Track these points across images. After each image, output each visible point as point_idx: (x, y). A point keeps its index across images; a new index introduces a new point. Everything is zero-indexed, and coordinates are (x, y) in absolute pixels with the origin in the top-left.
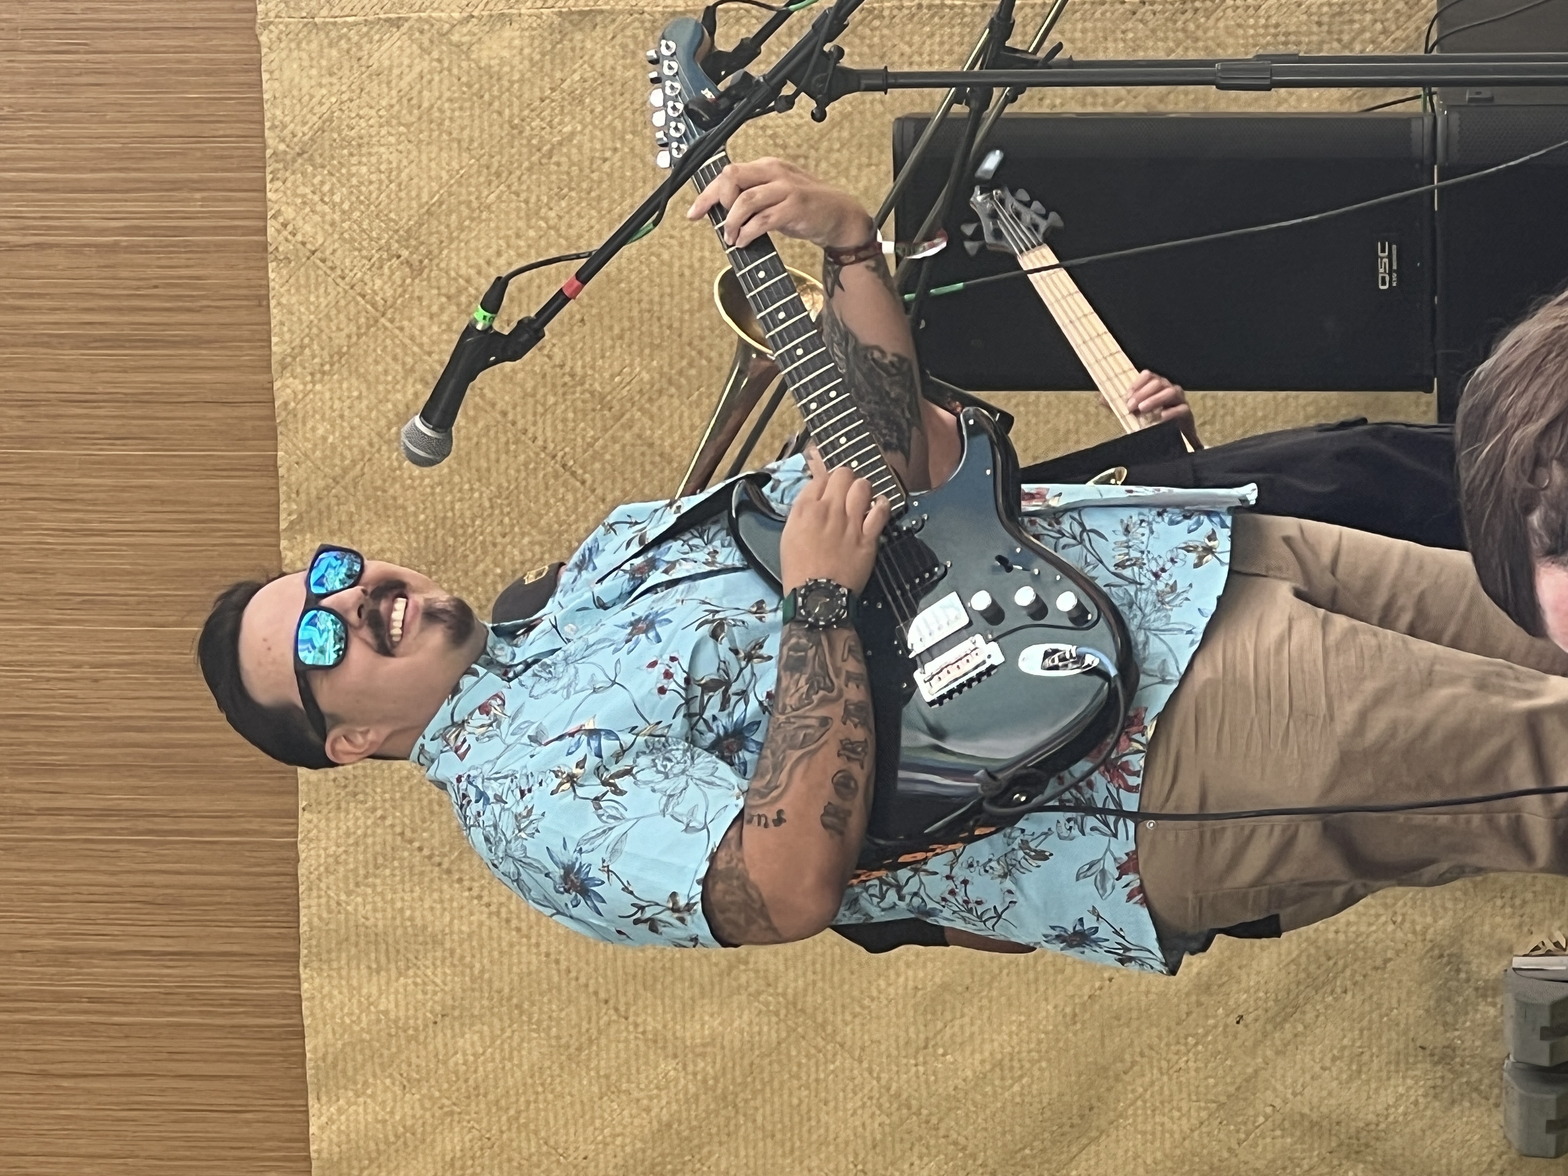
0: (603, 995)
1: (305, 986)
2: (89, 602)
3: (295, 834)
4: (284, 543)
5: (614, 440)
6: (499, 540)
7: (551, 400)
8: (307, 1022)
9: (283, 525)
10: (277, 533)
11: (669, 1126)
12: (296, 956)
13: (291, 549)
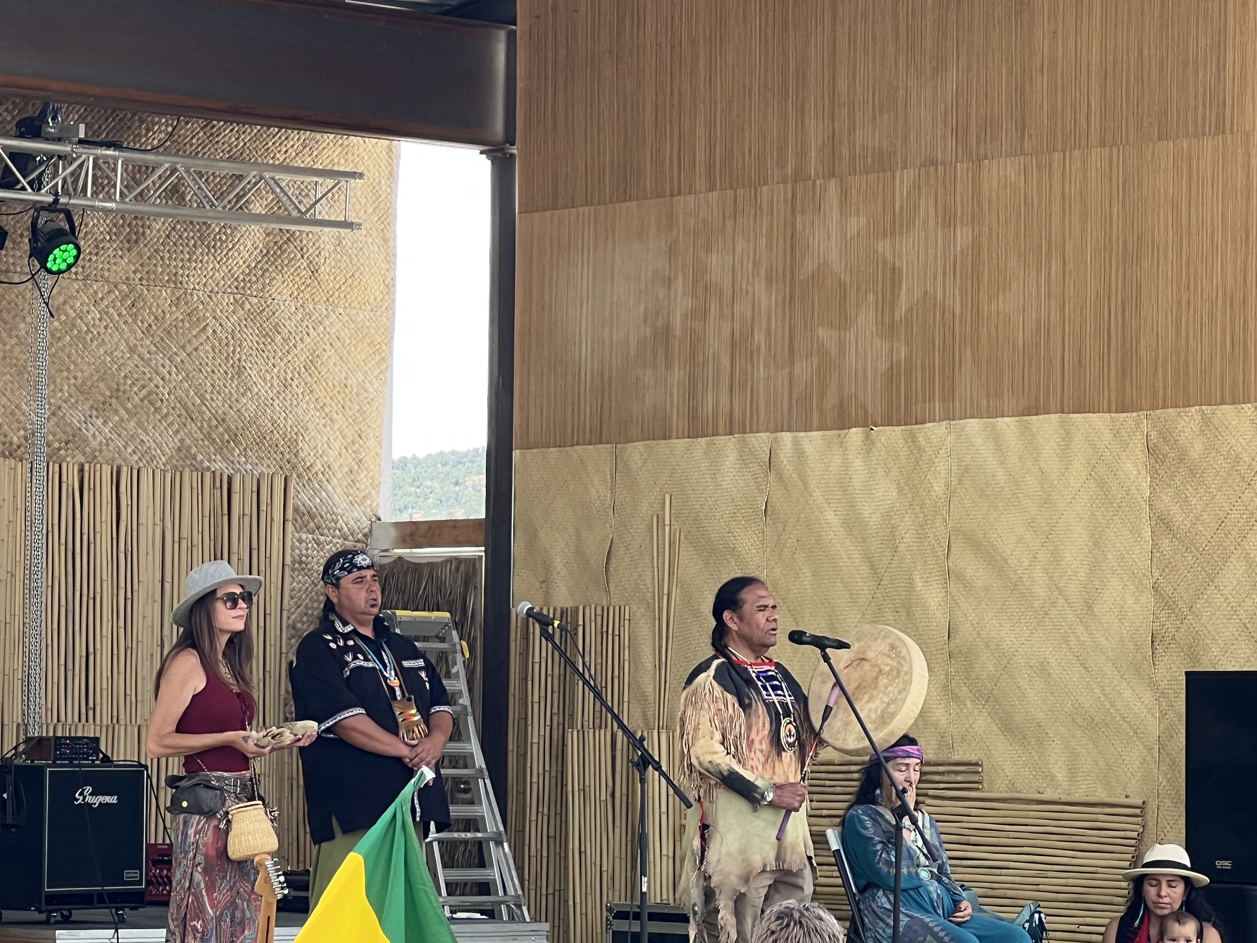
0: (1050, 536)
1: (1053, 416)
2: (1178, 328)
3: (1103, 412)
4: (1197, 408)
5: (1231, 542)
6: (1199, 495)
7: (1245, 517)
8: (1041, 417)
9: (1203, 407)
10: (1201, 405)
11: (1006, 563)
12: (1063, 412)
13: (1196, 410)
